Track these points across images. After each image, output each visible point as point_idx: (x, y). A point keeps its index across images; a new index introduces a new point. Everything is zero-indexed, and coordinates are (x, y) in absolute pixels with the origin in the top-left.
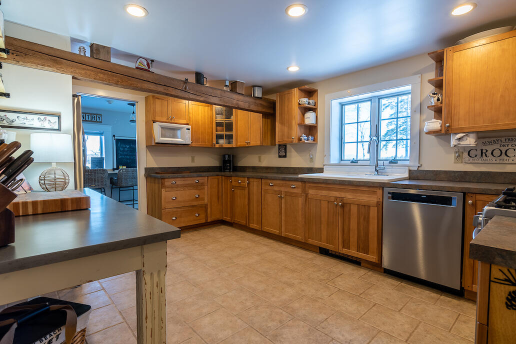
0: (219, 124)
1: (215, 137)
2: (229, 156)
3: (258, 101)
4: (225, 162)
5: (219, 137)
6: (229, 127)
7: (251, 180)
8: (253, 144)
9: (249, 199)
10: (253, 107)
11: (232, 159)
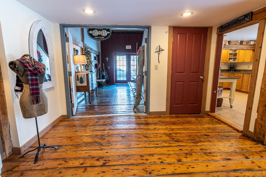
0: (230, 54)
1: (228, 59)
2: (233, 66)
3: (251, 46)
4: (231, 68)
5: (230, 59)
6: (235, 55)
7: (244, 74)
8: (246, 61)
9: (242, 81)
10: (249, 49)
11: (234, 67)
